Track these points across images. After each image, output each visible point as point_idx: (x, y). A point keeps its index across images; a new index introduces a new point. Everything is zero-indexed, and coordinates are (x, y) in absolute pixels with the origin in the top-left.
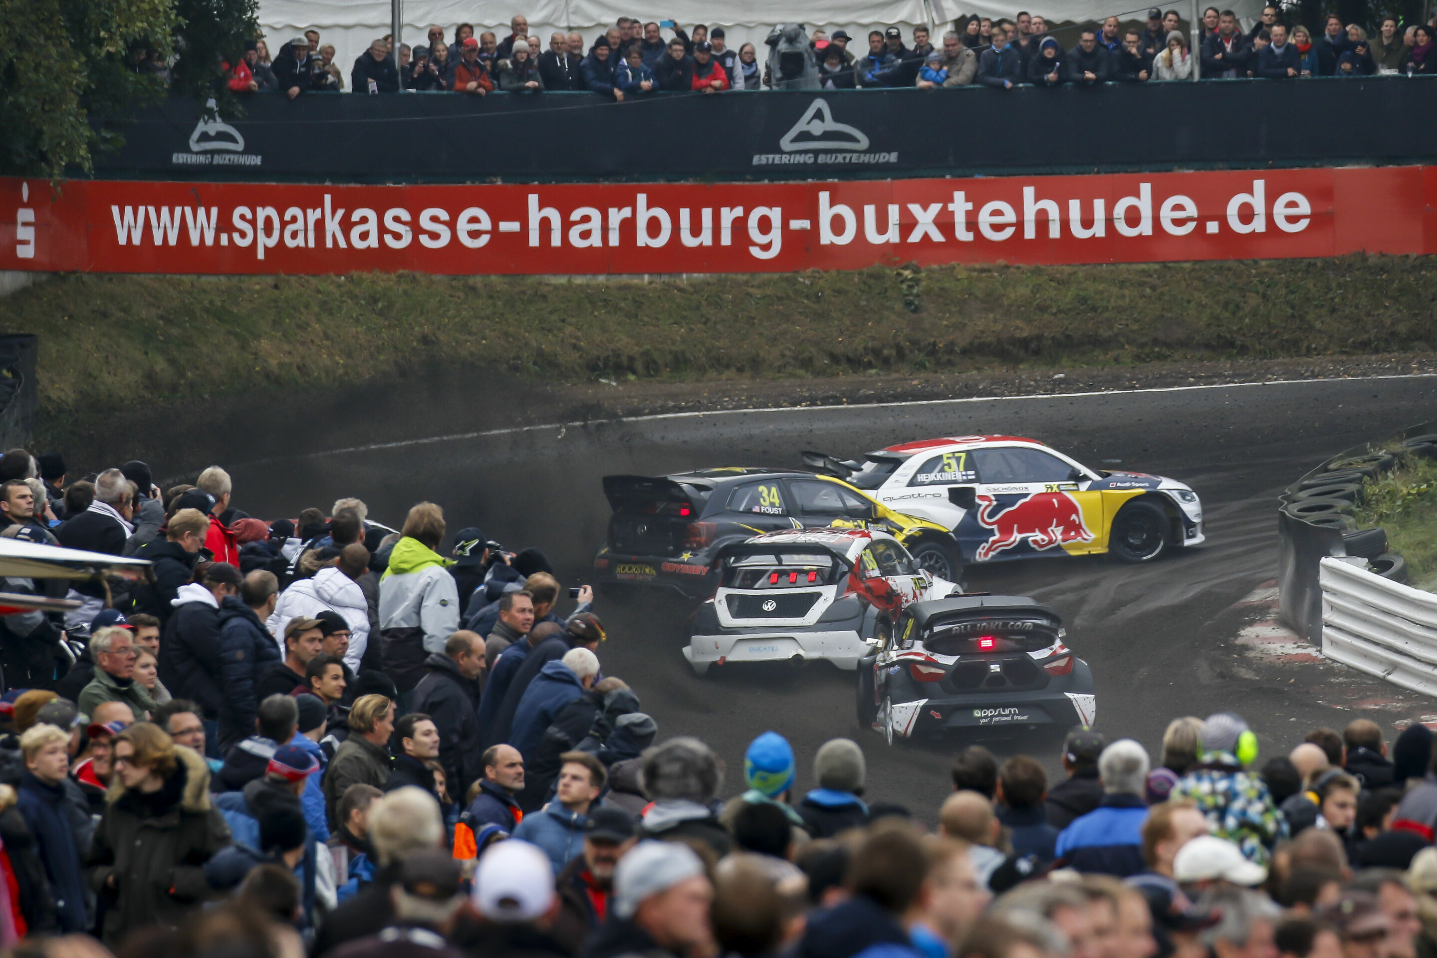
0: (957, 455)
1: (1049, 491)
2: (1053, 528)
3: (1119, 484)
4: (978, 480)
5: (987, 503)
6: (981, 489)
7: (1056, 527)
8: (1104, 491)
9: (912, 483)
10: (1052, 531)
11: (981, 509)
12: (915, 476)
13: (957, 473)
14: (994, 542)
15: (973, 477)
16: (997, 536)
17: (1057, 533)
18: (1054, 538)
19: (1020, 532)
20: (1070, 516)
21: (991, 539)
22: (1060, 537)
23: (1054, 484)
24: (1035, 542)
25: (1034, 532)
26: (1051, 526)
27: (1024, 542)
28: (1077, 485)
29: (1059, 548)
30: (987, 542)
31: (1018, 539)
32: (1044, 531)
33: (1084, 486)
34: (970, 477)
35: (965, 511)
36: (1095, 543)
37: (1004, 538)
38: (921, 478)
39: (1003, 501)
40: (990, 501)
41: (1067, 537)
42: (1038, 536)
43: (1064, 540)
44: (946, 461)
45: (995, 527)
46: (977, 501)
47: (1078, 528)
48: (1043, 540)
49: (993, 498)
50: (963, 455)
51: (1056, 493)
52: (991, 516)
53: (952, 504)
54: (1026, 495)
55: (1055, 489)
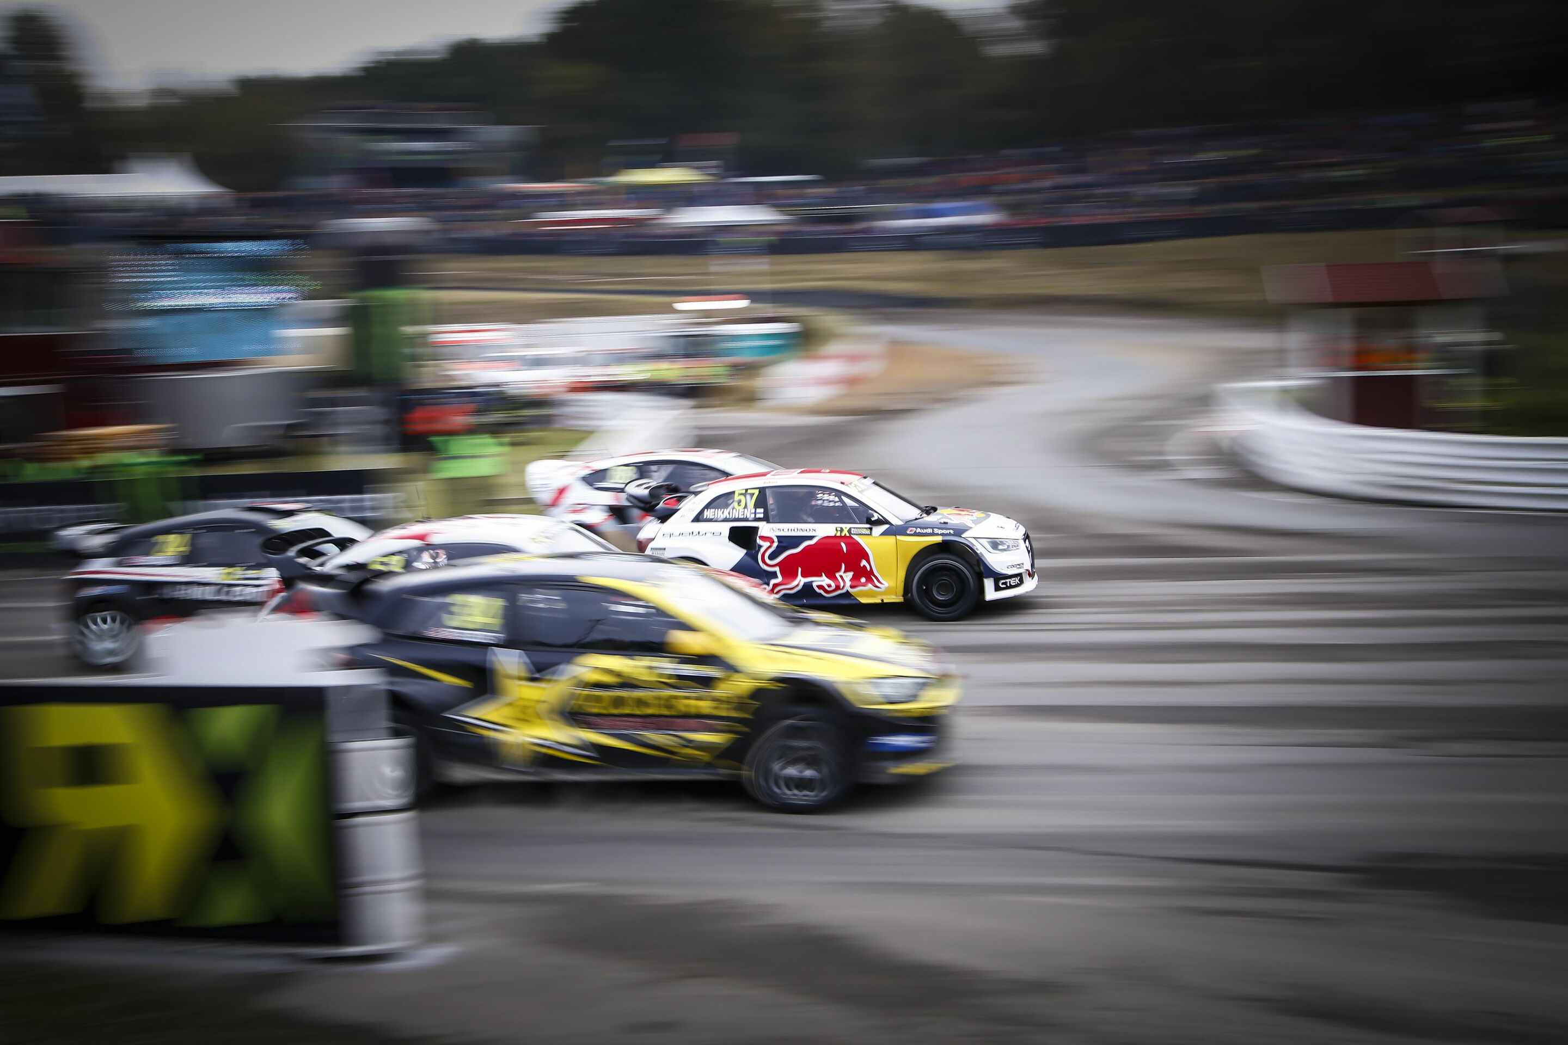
0: (749, 491)
1: (838, 534)
2: (841, 573)
3: (919, 530)
4: (766, 519)
5: (768, 544)
6: (765, 529)
7: (845, 572)
8: (899, 537)
9: (698, 518)
10: (841, 577)
11: (762, 550)
12: (702, 512)
13: (744, 511)
14: (775, 586)
15: (762, 516)
16: (780, 579)
17: (846, 578)
18: (842, 584)
19: (804, 575)
20: (860, 562)
21: (773, 582)
22: (848, 583)
23: (846, 527)
24: (820, 587)
25: (821, 576)
26: (839, 570)
27: (808, 586)
28: (871, 529)
29: (848, 594)
30: (768, 584)
31: (802, 584)
32: (831, 576)
33: (878, 530)
34: (758, 516)
35: (744, 551)
36: (888, 591)
37: (786, 581)
38: (709, 514)
39: (786, 542)
40: (772, 542)
41: (855, 583)
42: (824, 581)
43: (852, 587)
44: (737, 497)
45: (777, 569)
46: (759, 541)
47: (869, 575)
48: (829, 586)
49: (776, 539)
50: (757, 492)
51: (845, 536)
52: (772, 557)
53: (732, 544)
54: (811, 538)
55: (845, 533)
